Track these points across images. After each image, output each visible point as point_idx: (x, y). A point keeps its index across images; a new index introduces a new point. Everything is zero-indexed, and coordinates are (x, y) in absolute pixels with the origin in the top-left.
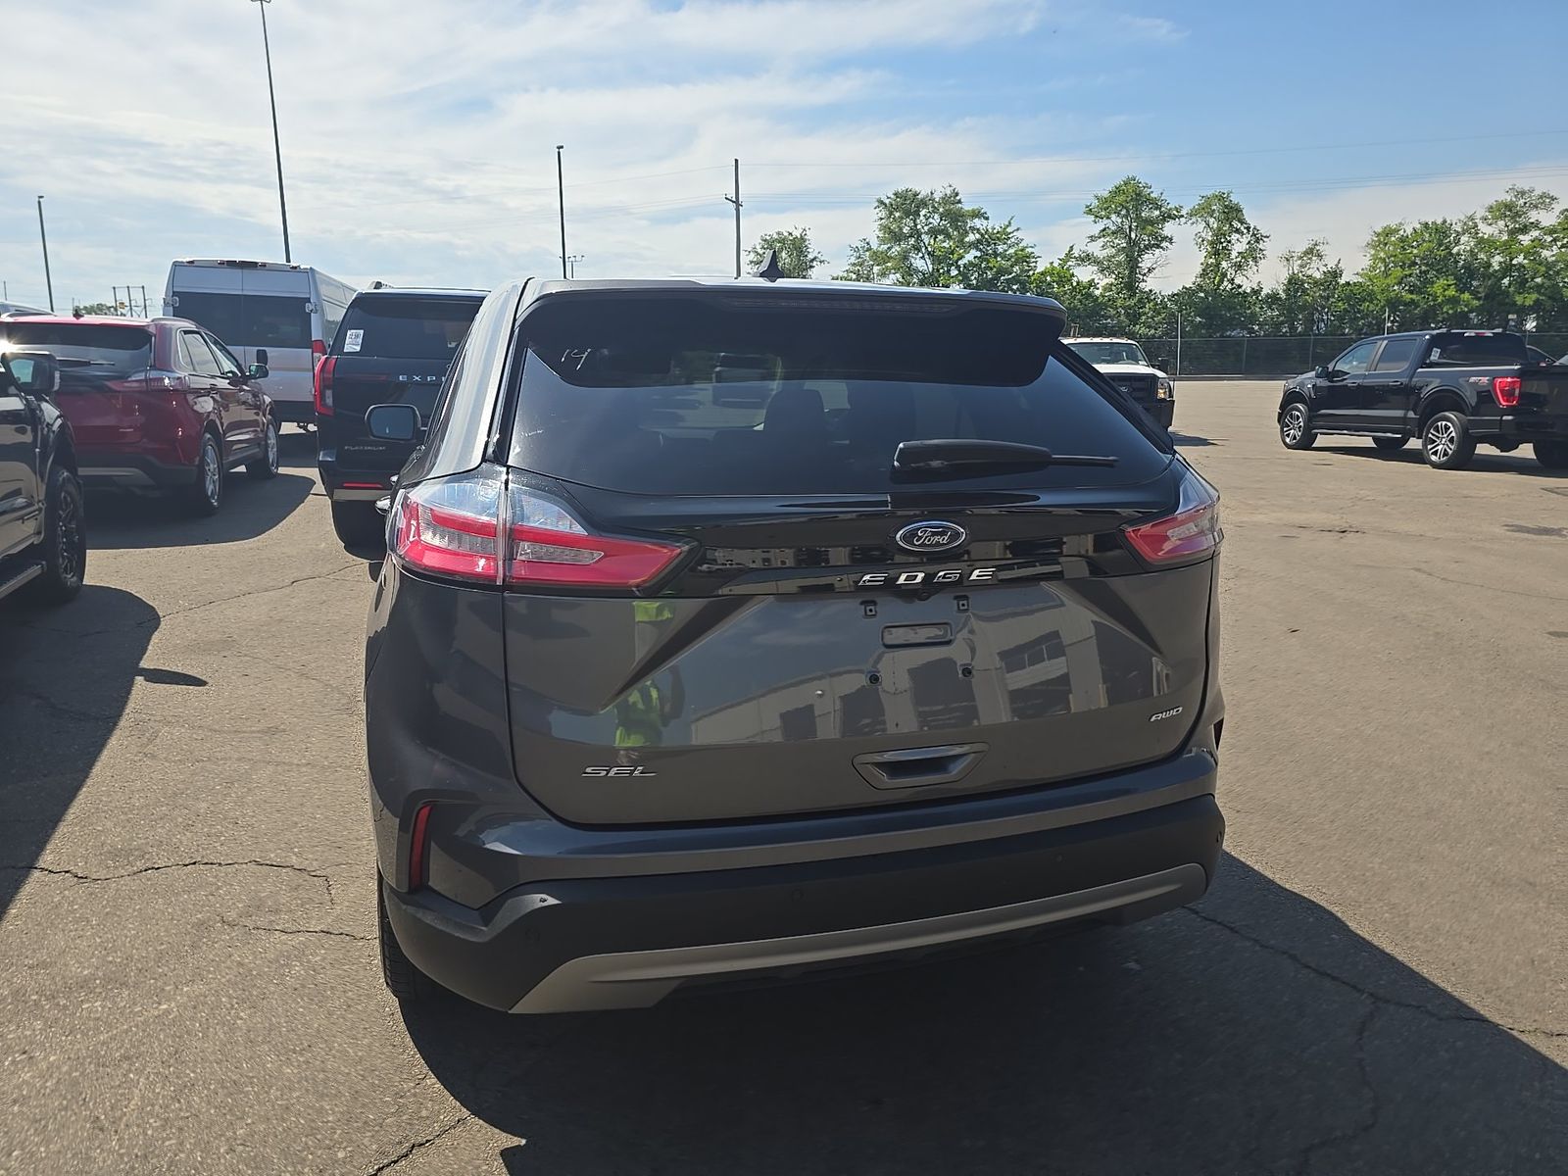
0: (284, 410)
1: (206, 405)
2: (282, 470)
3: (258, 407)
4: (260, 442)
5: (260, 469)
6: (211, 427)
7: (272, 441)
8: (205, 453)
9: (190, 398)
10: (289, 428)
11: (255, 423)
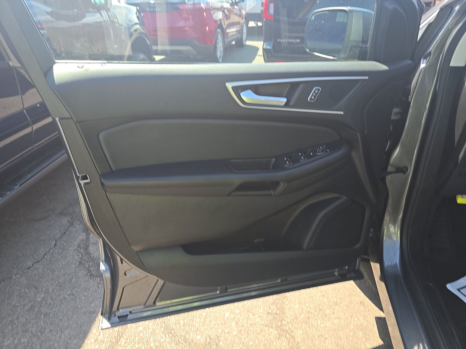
0: (250, 17)
1: (219, 15)
2: (248, 43)
3: (240, 16)
4: (240, 32)
5: (240, 44)
6: (220, 26)
7: (245, 31)
8: (217, 39)
9: (212, 12)
10: (252, 24)
11: (238, 23)
